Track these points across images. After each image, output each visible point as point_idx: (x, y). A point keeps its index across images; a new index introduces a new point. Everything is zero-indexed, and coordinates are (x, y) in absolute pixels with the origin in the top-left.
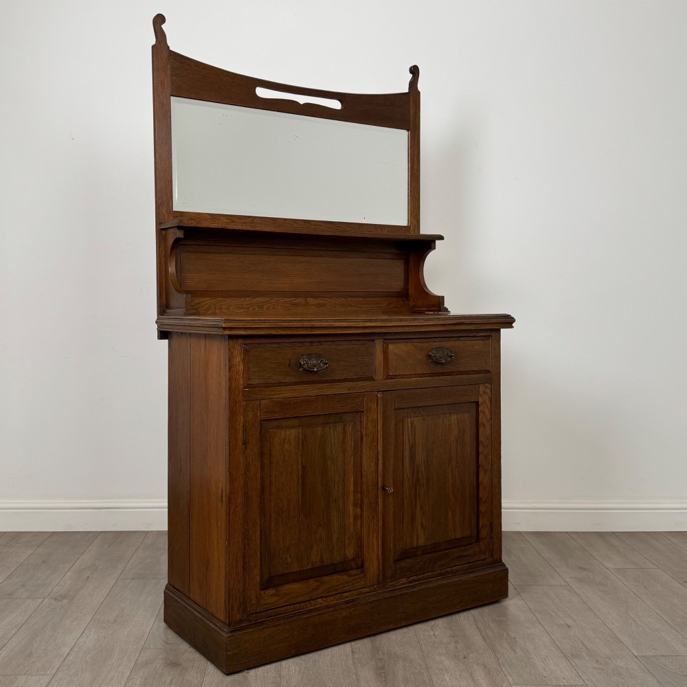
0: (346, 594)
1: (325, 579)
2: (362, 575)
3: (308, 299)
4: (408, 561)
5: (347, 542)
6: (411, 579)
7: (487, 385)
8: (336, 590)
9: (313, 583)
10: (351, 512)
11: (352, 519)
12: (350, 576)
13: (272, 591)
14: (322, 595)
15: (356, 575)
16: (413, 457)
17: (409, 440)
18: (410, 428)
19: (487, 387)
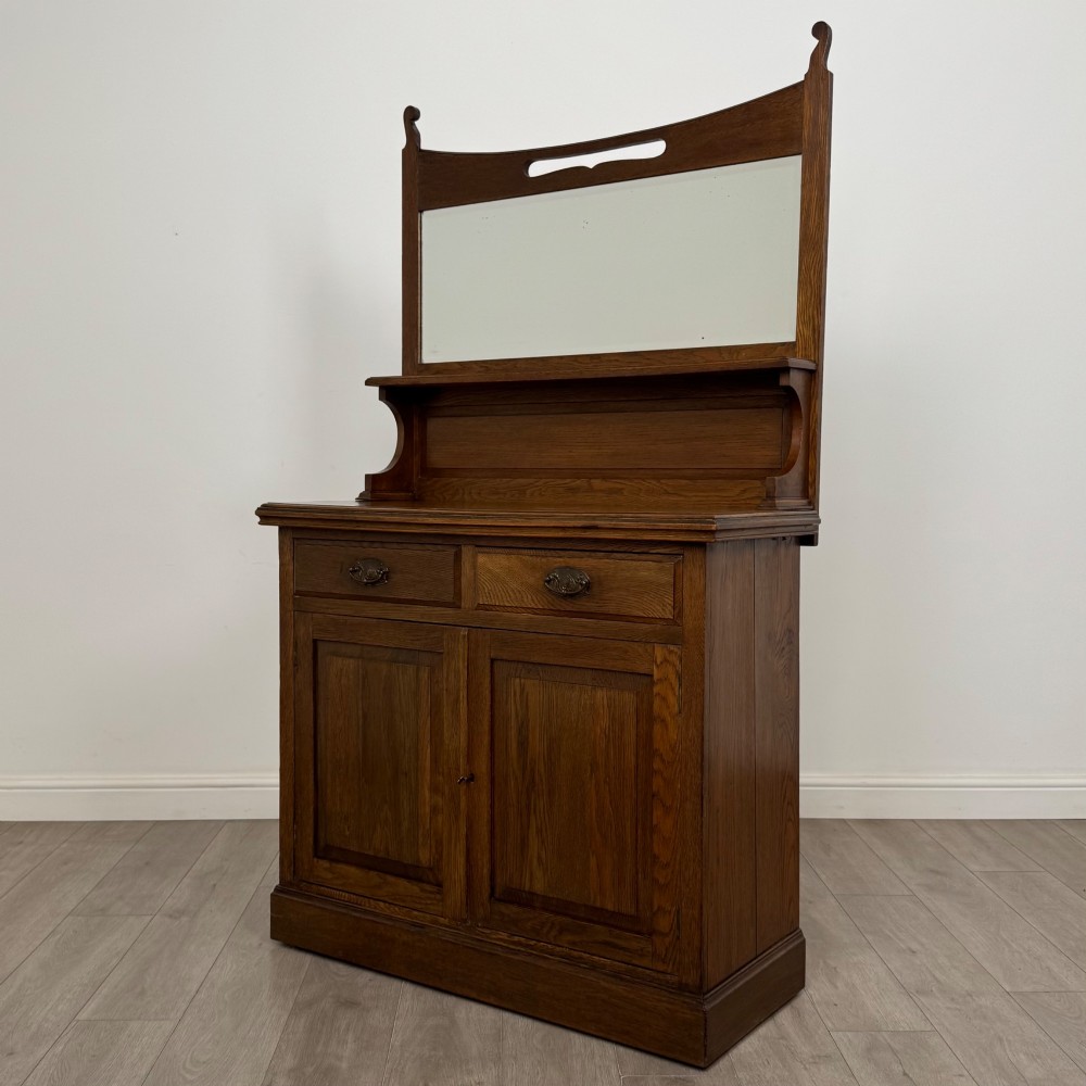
0: (415, 913)
1: (391, 879)
2: (438, 897)
3: (592, 481)
4: (514, 908)
5: (421, 840)
6: (516, 939)
7: (672, 647)
8: (404, 901)
9: (374, 877)
10: (427, 800)
11: (428, 810)
12: (422, 890)
13: (326, 864)
14: (386, 899)
15: (431, 892)
16: (523, 745)
17: (517, 716)
18: (518, 694)
19: (671, 652)
